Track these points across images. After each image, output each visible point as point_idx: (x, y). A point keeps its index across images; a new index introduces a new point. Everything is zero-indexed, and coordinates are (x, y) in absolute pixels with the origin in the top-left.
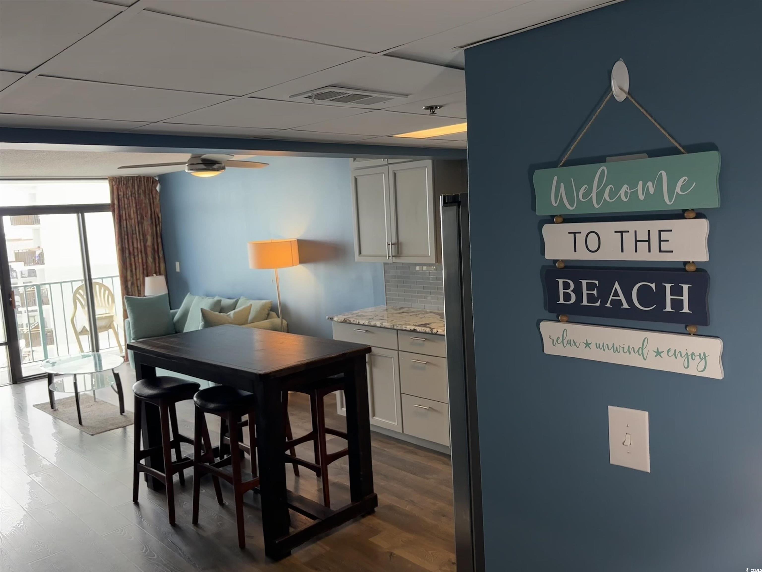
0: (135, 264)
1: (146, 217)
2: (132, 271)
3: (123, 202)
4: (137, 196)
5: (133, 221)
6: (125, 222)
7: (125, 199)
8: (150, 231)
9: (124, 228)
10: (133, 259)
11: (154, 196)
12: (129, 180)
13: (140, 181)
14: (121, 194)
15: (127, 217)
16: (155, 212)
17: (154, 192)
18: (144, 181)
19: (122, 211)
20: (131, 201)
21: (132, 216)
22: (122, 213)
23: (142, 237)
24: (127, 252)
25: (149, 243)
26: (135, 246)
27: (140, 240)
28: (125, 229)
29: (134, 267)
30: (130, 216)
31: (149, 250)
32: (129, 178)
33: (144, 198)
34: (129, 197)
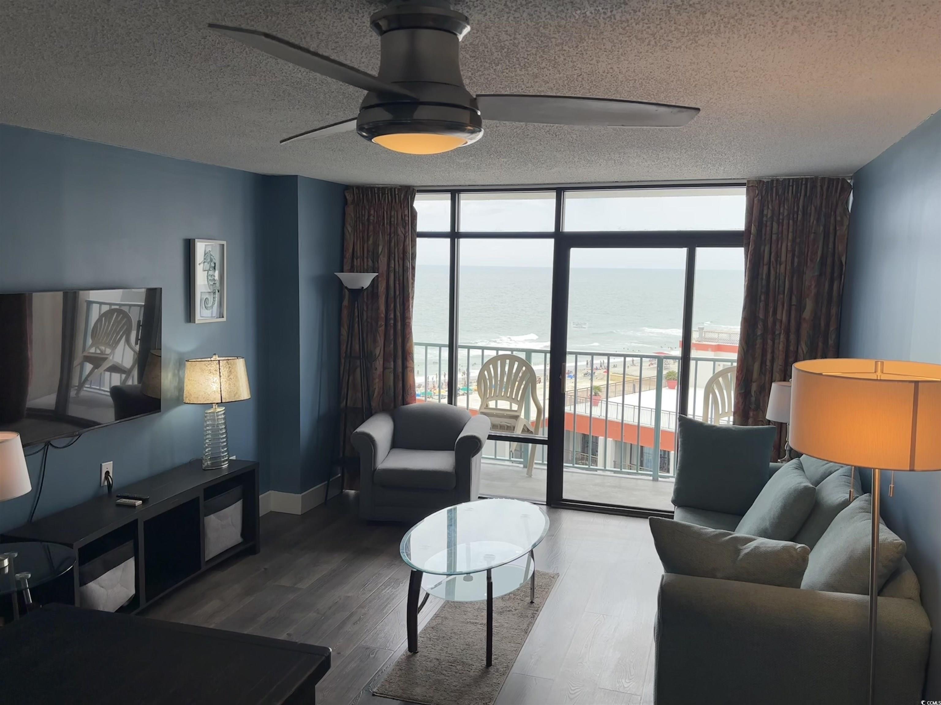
0: (773, 352)
1: (811, 260)
2: (763, 363)
3: (768, 229)
4: (800, 217)
5: (783, 266)
6: (766, 268)
7: (775, 225)
8: (813, 291)
9: (762, 279)
10: (770, 342)
11: (839, 218)
12: (789, 186)
13: (814, 187)
14: (768, 213)
15: (773, 259)
16: (836, 251)
17: (839, 210)
18: (822, 187)
19: (765, 246)
20: (785, 227)
21: (783, 259)
22: (764, 251)
23: (794, 302)
24: (760, 326)
25: (807, 314)
26: (779, 317)
27: (790, 305)
28: (764, 282)
29: (769, 356)
30: (778, 256)
31: (805, 329)
32: (789, 181)
33: (815, 222)
34: (783, 220)
